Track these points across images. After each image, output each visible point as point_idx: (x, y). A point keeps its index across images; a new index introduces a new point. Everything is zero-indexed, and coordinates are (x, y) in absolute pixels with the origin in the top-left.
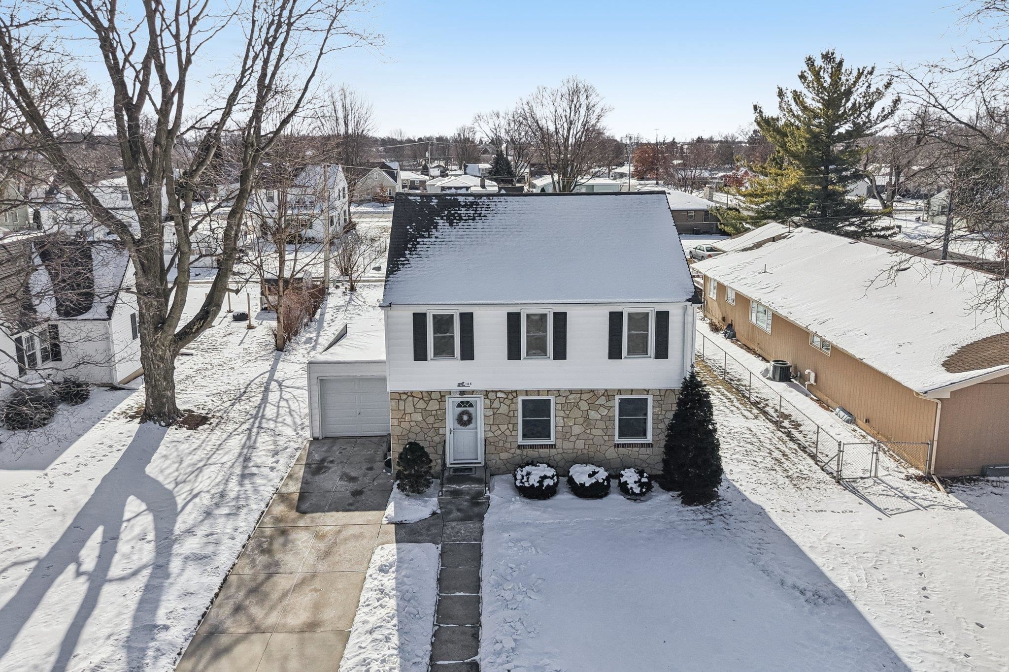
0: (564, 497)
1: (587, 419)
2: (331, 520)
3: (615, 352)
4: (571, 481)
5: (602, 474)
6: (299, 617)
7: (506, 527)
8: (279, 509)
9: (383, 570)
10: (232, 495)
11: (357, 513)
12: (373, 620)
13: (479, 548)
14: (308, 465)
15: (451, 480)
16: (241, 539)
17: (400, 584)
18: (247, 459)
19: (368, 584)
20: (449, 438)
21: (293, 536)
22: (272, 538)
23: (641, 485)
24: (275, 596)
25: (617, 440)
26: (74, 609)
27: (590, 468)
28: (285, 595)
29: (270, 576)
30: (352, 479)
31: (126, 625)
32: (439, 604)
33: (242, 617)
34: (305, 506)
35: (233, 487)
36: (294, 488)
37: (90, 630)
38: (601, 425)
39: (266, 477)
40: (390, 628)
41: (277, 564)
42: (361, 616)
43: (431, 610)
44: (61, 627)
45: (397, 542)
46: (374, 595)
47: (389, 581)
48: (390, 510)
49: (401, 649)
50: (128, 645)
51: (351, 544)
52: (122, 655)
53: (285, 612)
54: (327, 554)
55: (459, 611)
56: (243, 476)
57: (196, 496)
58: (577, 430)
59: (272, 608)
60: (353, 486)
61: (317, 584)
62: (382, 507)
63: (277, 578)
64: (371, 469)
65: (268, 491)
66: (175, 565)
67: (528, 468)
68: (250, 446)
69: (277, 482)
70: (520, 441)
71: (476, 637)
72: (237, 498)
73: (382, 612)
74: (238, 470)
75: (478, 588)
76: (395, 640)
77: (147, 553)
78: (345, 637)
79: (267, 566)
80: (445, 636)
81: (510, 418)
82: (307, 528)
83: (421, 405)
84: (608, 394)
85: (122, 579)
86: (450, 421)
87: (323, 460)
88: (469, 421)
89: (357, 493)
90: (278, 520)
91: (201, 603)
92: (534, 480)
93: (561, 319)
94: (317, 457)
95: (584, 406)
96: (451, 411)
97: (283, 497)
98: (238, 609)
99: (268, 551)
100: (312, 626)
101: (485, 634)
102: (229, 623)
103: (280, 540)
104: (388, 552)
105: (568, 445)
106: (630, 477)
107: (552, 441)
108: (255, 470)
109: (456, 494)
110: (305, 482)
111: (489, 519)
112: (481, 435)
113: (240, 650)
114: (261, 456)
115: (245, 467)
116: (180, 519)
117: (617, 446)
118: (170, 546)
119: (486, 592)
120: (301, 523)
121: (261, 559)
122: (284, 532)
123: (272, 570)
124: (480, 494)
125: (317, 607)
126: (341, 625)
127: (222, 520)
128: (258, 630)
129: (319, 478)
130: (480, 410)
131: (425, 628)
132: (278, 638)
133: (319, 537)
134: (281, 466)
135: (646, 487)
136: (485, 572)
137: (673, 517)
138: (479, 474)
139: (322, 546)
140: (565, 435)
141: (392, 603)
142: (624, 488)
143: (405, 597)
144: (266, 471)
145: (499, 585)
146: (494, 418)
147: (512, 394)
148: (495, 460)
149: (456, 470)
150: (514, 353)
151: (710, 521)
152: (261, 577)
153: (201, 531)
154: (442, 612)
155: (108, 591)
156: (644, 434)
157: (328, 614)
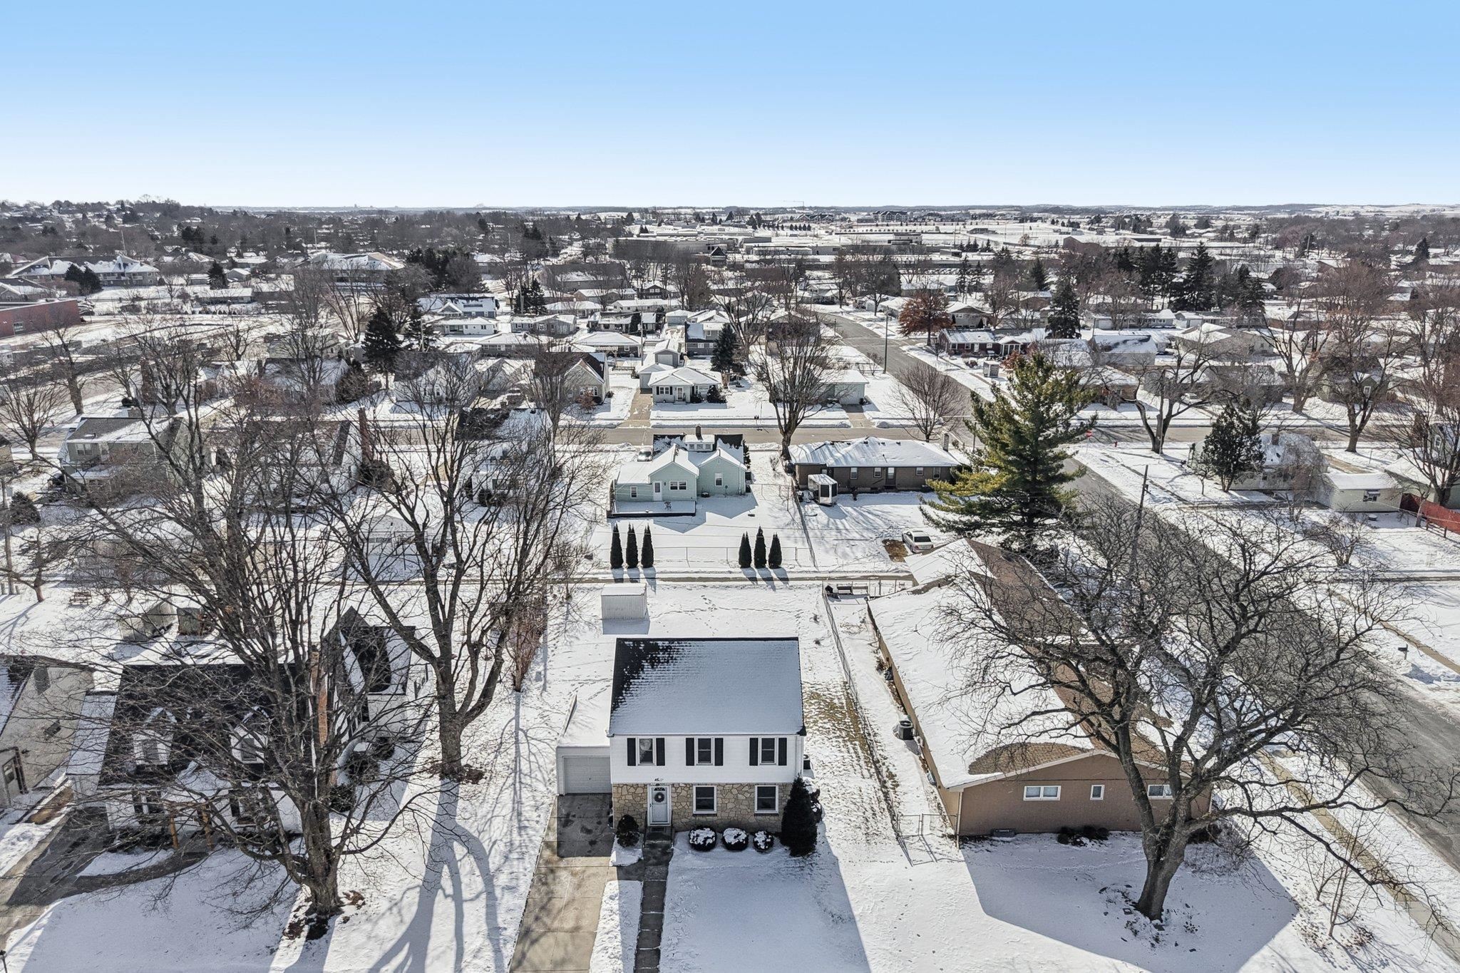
0: (719, 850)
1: (737, 799)
2: (579, 862)
3: (753, 762)
4: (723, 839)
5: (743, 836)
6: (569, 924)
7: (681, 871)
8: (547, 853)
9: (611, 898)
10: (517, 843)
11: (594, 858)
12: (608, 927)
13: (665, 883)
14: (559, 818)
15: (652, 837)
16: (530, 876)
17: (621, 907)
18: (519, 814)
19: (604, 906)
20: (649, 810)
21: (558, 873)
22: (545, 874)
23: (766, 843)
24: (555, 911)
25: (756, 811)
26: (453, 917)
27: (738, 831)
28: (560, 911)
29: (550, 899)
30: (589, 832)
31: (484, 928)
32: (642, 918)
33: (539, 922)
34: (563, 852)
35: (517, 839)
36: (553, 838)
37: (466, 930)
38: (746, 803)
39: (534, 829)
40: (617, 932)
41: (552, 892)
42: (601, 925)
43: (638, 921)
44: (451, 926)
45: (619, 879)
46: (608, 913)
47: (615, 905)
48: (613, 857)
49: (622, 942)
50: (489, 937)
51: (593, 879)
52: (487, 942)
53: (561, 921)
54: (579, 886)
55: (651, 922)
56: (520, 828)
57: (494, 843)
58: (730, 806)
59: (555, 918)
60: (590, 837)
61: (576, 905)
62: (609, 855)
63: (554, 901)
64: (599, 823)
65: (538, 840)
66: (498, 892)
67: (698, 832)
68: (517, 802)
69: (542, 833)
70: (695, 811)
71: (659, 936)
72: (520, 846)
73: (612, 923)
74: (515, 824)
75: (662, 909)
76: (619, 938)
77: (479, 884)
78: (595, 935)
79: (547, 894)
80: (644, 935)
81: (689, 797)
82: (565, 868)
83: (632, 790)
84: (751, 786)
85: (472, 900)
86: (650, 799)
87: (568, 815)
88: (662, 799)
89: (592, 843)
90: (547, 862)
91: (518, 914)
92: (700, 841)
93: (719, 742)
94: (564, 812)
95: (735, 791)
96: (650, 793)
97: (548, 845)
98: (537, 919)
99: (545, 884)
100: (577, 929)
101: (664, 936)
102: (534, 926)
103: (550, 877)
104: (613, 886)
105: (725, 815)
106: (760, 837)
107: (715, 811)
108: (526, 823)
109: (653, 846)
110: (560, 833)
111: (672, 865)
112: (669, 808)
113: (543, 940)
114: (528, 812)
115: (520, 821)
116: (490, 860)
117: (756, 815)
118: (492, 880)
119: (666, 912)
120: (562, 865)
121: (544, 888)
122: (552, 871)
123: (550, 895)
124: (668, 847)
125: (578, 919)
126: (591, 929)
127: (515, 863)
128: (549, 930)
129: (568, 829)
130: (669, 794)
131: (634, 931)
132: (561, 935)
133: (574, 874)
134: (542, 820)
135: (770, 845)
136: (667, 899)
137: (782, 865)
138: (667, 833)
139: (576, 880)
140: (722, 809)
141: (617, 918)
142: (756, 845)
143: (624, 914)
144: (533, 824)
145: (673, 908)
146: (678, 799)
147: (688, 786)
148: (678, 823)
149: (654, 829)
150: (690, 762)
151: (802, 868)
152: (545, 900)
153: (506, 870)
154: (643, 922)
155: (467, 907)
156: (774, 808)
157: (585, 923)
